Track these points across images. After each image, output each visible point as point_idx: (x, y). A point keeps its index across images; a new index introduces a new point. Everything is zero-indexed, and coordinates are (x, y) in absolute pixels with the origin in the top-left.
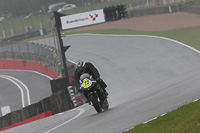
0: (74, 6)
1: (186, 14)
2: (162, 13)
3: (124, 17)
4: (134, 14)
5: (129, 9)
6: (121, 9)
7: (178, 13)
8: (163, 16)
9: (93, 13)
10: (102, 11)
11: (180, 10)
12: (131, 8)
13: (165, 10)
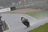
0: (3, 7)
1: (30, 9)
2: (24, 9)
3: (15, 9)
4: (17, 9)
5: (16, 8)
6: (14, 7)
7: (28, 9)
8: (25, 9)
9: (8, 9)
10: (10, 8)
11: (29, 8)
12: (17, 7)
13: (25, 8)
